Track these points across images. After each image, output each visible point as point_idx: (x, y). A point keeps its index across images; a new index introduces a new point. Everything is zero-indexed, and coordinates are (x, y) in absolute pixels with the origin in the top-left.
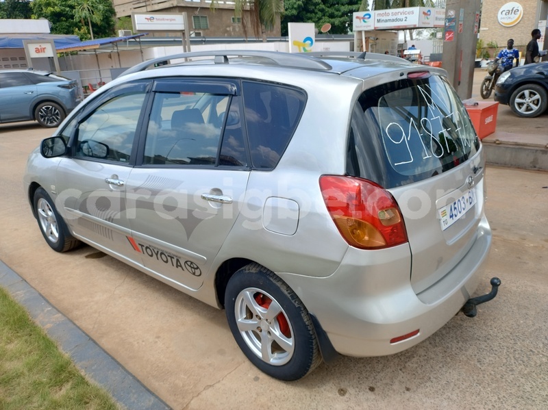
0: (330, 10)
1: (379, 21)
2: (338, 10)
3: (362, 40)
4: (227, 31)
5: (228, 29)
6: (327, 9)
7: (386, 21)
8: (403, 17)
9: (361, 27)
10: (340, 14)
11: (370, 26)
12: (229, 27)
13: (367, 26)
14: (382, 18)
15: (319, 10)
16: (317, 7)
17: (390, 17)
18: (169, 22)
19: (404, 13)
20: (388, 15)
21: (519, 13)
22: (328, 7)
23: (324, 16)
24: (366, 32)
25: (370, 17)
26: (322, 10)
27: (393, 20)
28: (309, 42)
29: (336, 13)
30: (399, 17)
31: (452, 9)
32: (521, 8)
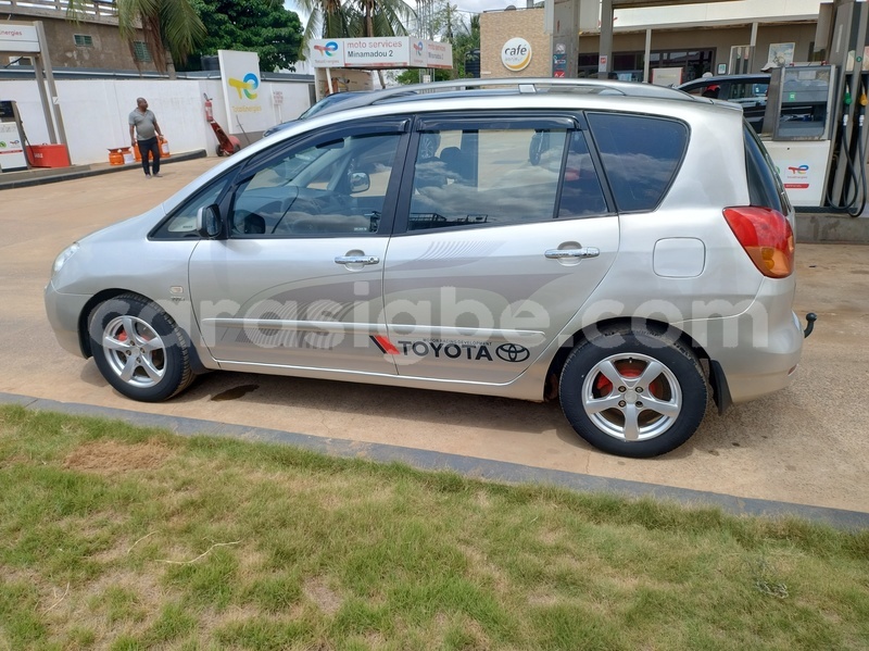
0: (245, 34)
1: (351, 54)
2: (257, 34)
3: (326, 82)
4: (67, 59)
5: (69, 55)
6: (239, 32)
7: (363, 55)
8: (386, 50)
9: (324, 62)
10: (261, 40)
11: (337, 61)
12: (72, 51)
13: (333, 62)
14: (356, 50)
15: (227, 33)
16: (223, 27)
17: (368, 50)
18: (9, 37)
19: (388, 44)
20: (364, 45)
21: (527, 53)
22: (240, 29)
23: (235, 42)
24: (333, 70)
25: (336, 48)
26: (231, 33)
27: (373, 55)
28: (252, 82)
29: (255, 39)
30: (381, 49)
31: (561, 43)
32: (528, 47)
